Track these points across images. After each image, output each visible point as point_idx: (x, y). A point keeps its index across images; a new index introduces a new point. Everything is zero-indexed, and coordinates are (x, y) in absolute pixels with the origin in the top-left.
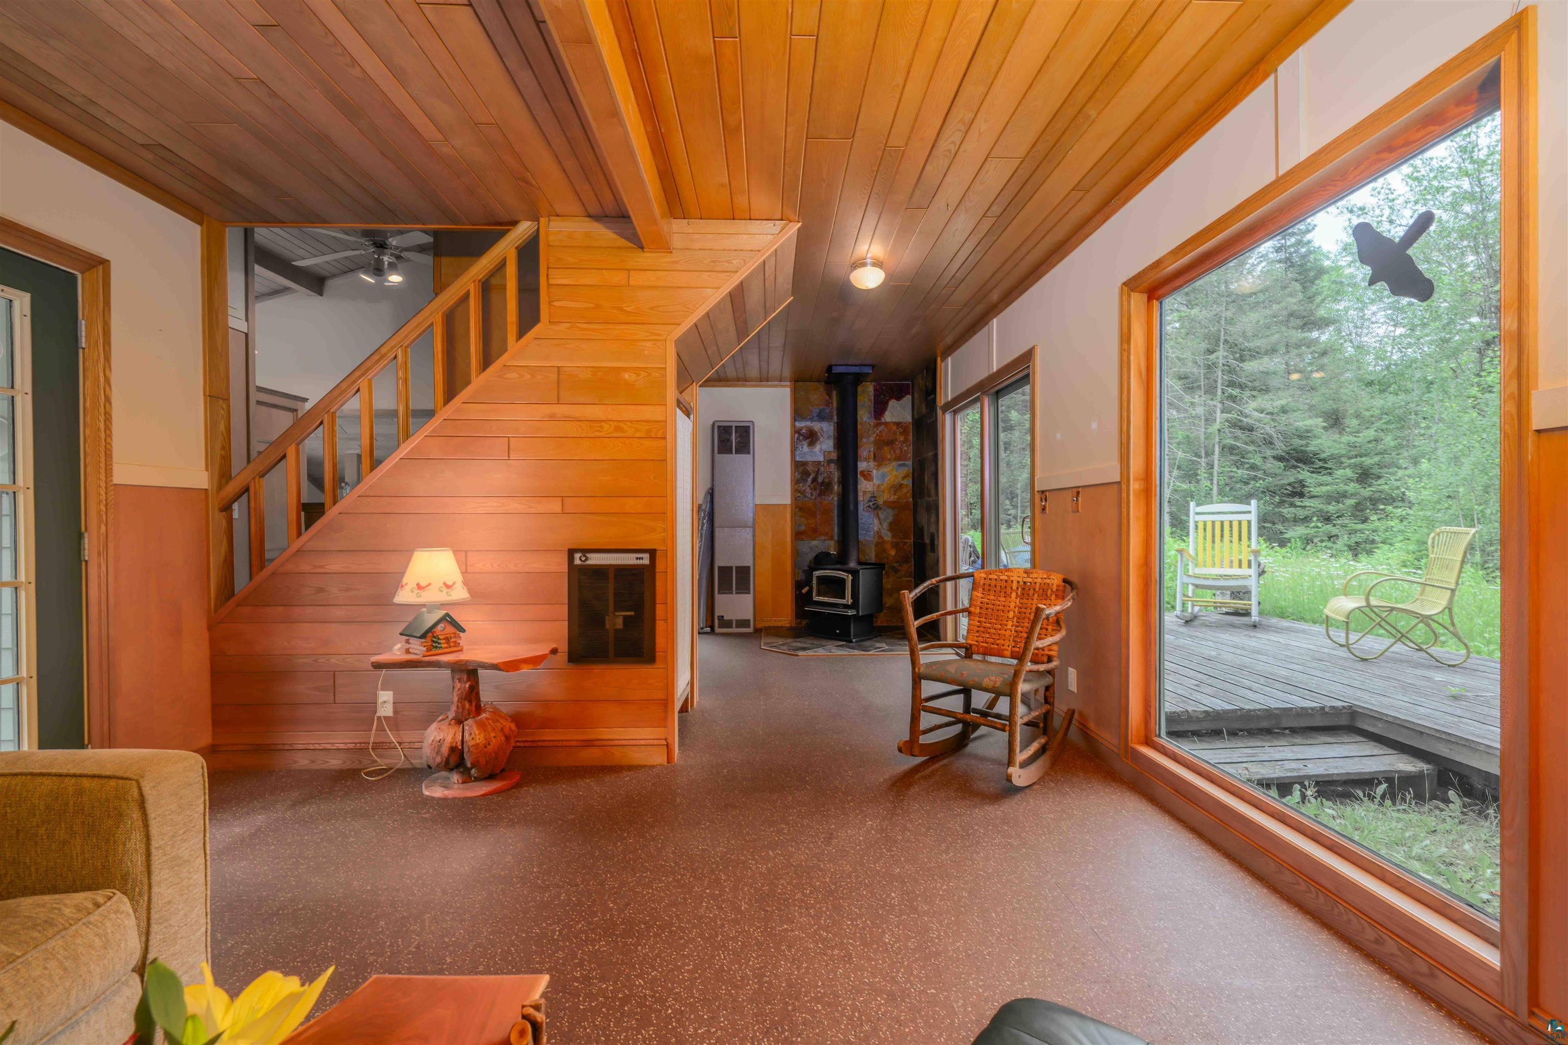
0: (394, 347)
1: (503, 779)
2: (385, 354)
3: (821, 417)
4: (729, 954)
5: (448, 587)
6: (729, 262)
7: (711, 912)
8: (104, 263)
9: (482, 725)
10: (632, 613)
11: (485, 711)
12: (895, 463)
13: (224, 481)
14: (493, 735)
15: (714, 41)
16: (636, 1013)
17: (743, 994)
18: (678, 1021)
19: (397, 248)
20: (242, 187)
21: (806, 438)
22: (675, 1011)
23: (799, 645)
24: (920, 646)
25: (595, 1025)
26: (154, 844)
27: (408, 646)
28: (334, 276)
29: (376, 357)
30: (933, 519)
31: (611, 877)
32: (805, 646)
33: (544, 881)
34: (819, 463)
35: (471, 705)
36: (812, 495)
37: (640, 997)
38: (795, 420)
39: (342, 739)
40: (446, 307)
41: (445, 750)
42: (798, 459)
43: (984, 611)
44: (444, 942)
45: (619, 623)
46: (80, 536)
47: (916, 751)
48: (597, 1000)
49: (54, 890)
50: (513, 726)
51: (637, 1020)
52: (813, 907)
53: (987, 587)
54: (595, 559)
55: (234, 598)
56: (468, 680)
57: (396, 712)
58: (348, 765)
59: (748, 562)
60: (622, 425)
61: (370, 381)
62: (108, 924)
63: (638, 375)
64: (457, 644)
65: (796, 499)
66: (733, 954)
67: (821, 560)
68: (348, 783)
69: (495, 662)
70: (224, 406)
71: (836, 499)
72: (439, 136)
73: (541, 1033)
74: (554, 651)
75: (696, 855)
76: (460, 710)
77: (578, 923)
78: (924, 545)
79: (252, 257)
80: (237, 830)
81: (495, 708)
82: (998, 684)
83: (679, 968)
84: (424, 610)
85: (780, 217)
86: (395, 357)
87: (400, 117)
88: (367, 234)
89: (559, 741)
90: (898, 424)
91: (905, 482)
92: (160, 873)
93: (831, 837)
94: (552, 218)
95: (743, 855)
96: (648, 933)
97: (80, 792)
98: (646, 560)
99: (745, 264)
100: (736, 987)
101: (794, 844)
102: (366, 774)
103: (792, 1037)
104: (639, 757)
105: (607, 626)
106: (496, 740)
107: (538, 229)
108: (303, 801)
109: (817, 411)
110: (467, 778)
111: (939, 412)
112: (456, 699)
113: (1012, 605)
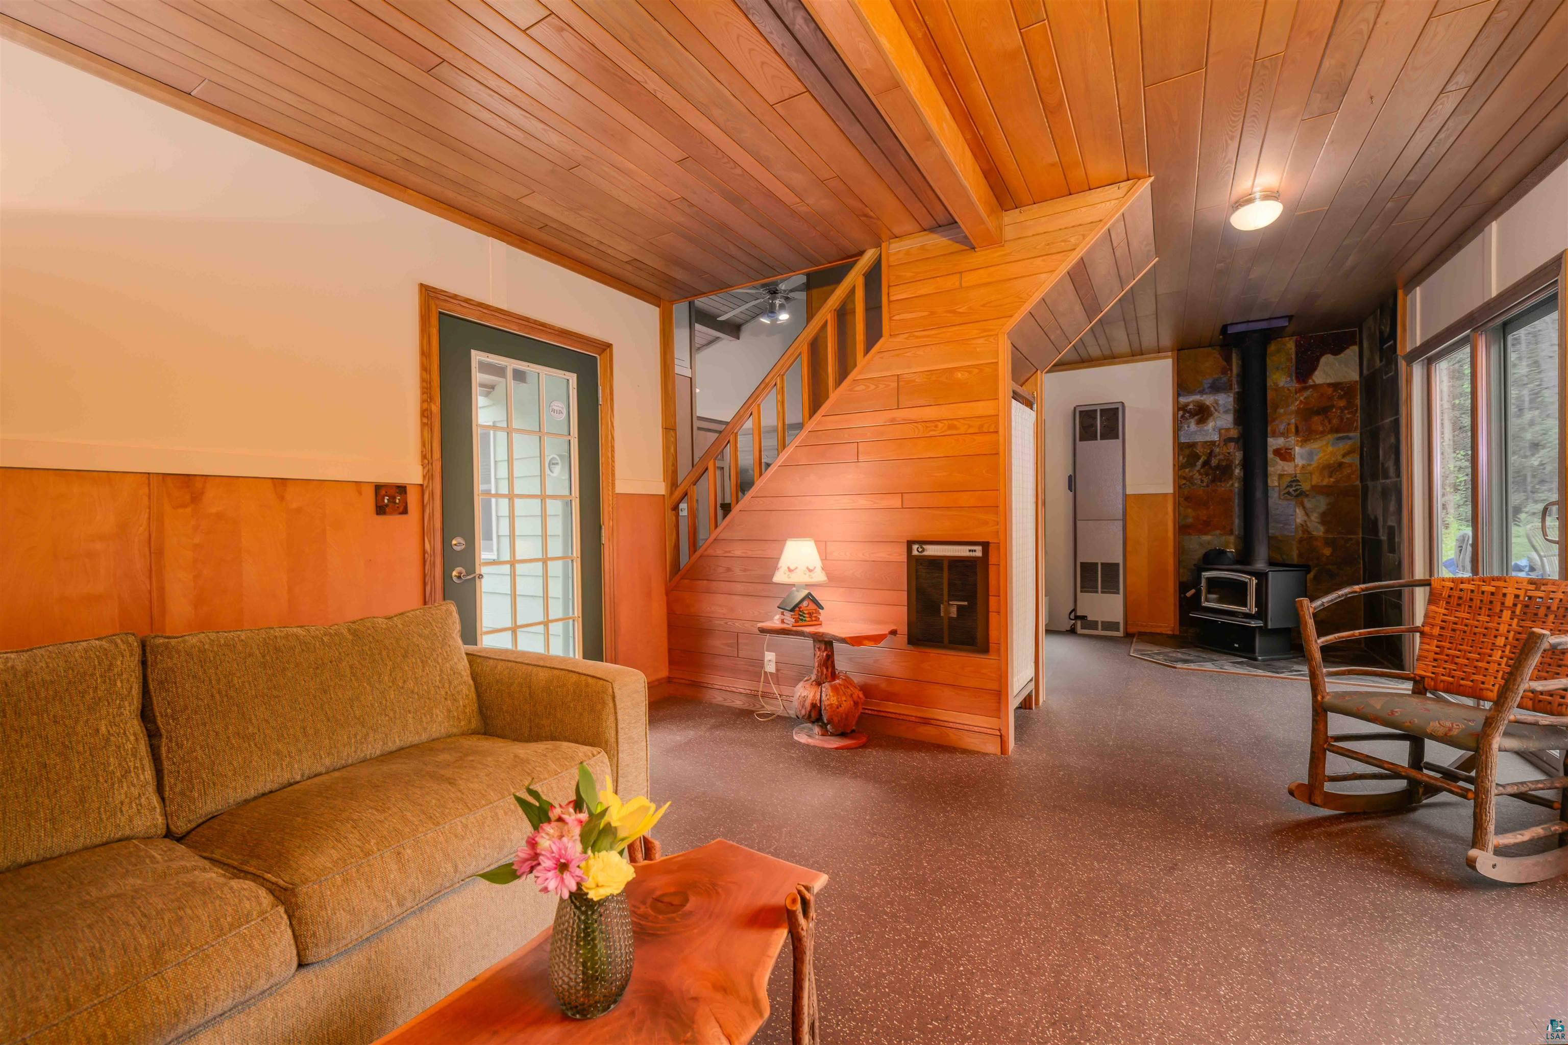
0: (773, 377)
1: (852, 738)
2: (769, 383)
3: (1215, 388)
4: (1029, 941)
5: (810, 571)
6: (1064, 241)
7: (1018, 899)
8: (609, 346)
9: (835, 689)
10: (966, 603)
11: (838, 678)
12: (1330, 437)
13: (674, 489)
14: (844, 698)
15: (1021, 33)
16: (931, 959)
17: (1036, 982)
18: (968, 979)
19: (785, 291)
20: (679, 274)
21: (1193, 414)
22: (966, 970)
23: (1180, 655)
24: (1325, 670)
25: (894, 953)
26: (620, 726)
27: (783, 617)
28: (747, 322)
29: (762, 386)
30: (1392, 507)
31: (929, 841)
32: (1189, 658)
33: (873, 829)
34: (1213, 443)
35: (827, 671)
36: (1202, 481)
37: (937, 947)
38: (1179, 395)
39: (742, 685)
40: (810, 337)
41: (808, 704)
42: (1183, 440)
43: (1448, 633)
44: (793, 851)
45: (954, 612)
46: (600, 528)
47: (1318, 799)
48: (900, 935)
49: (577, 742)
50: (861, 696)
51: (931, 964)
52: (1133, 929)
53: (1454, 601)
54: (932, 551)
55: (680, 573)
56: (826, 649)
57: (777, 670)
58: (746, 707)
59: (1117, 557)
60: (955, 422)
61: (759, 406)
62: (598, 768)
63: (970, 372)
64: (817, 619)
65: (1180, 487)
66: (1034, 943)
67: (1212, 558)
68: (746, 720)
69: (843, 636)
70: (674, 435)
71: (1236, 485)
72: (798, 200)
73: (809, 907)
74: (894, 632)
75: (1014, 844)
76: (820, 674)
77: (894, 870)
78: (1380, 542)
79: (693, 319)
80: (678, 738)
81: (847, 677)
82: (1455, 732)
83: (978, 937)
84: (794, 589)
85: (1125, 177)
86: (775, 385)
87: (770, 194)
88: (763, 286)
89: (900, 714)
90: (1335, 386)
91: (1347, 460)
92: (623, 746)
93: (1173, 868)
94: (891, 241)
95: (1064, 857)
96: (954, 898)
97: (587, 685)
98: (978, 552)
99: (1084, 239)
100: (1031, 973)
101: (1125, 862)
102: (757, 715)
103: (1081, 1039)
104: (972, 742)
105: (942, 614)
106: (847, 704)
107: (880, 255)
108: (715, 727)
109: (1210, 381)
110: (825, 733)
111: (1402, 364)
112: (817, 664)
113: (1503, 628)
